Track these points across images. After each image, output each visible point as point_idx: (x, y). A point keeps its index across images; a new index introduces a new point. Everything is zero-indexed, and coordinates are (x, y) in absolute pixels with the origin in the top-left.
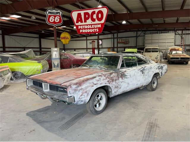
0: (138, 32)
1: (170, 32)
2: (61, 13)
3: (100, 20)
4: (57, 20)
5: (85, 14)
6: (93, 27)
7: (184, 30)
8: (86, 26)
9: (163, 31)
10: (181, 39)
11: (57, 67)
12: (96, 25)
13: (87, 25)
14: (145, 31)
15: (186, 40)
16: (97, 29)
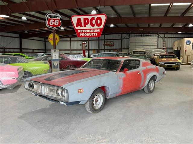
0: (123, 35)
1: (153, 36)
2: (60, 17)
3: (99, 25)
4: (56, 23)
5: (85, 19)
6: (92, 32)
7: (166, 34)
8: (85, 30)
9: (147, 34)
10: (163, 42)
11: (56, 67)
12: (95, 30)
13: (87, 29)
14: (130, 34)
15: (167, 43)
16: (96, 34)
